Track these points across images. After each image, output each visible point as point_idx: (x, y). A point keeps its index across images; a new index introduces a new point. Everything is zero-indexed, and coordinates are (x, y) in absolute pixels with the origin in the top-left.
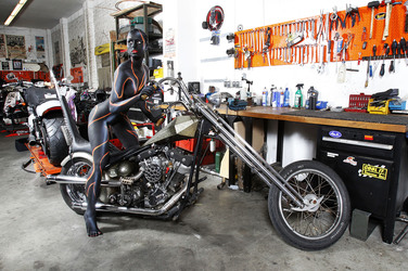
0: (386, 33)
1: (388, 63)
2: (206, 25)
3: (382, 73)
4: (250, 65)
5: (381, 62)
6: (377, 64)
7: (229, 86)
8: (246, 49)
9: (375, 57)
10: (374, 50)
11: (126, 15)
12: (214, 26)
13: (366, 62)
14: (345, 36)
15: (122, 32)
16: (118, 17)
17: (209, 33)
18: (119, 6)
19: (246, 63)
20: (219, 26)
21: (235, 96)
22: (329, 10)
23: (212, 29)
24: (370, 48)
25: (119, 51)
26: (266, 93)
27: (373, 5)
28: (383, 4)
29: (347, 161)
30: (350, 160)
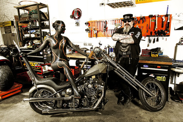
1: (156, 38)
2: (73, 17)
3: (154, 42)
4: (97, 36)
5: (154, 38)
6: (152, 38)
7: (86, 45)
8: (95, 29)
9: (151, 35)
10: (151, 33)
11: (24, 8)
12: (77, 17)
13: (147, 38)
14: (140, 27)
15: (22, 17)
16: (18, 9)
17: (73, 20)
18: (21, 3)
19: (95, 35)
20: (79, 18)
21: (89, 49)
23: (75, 18)
24: (149, 32)
25: (21, 26)
26: (106, 48)
27: (151, 16)
28: (155, 16)
29: (151, 76)
30: (152, 75)
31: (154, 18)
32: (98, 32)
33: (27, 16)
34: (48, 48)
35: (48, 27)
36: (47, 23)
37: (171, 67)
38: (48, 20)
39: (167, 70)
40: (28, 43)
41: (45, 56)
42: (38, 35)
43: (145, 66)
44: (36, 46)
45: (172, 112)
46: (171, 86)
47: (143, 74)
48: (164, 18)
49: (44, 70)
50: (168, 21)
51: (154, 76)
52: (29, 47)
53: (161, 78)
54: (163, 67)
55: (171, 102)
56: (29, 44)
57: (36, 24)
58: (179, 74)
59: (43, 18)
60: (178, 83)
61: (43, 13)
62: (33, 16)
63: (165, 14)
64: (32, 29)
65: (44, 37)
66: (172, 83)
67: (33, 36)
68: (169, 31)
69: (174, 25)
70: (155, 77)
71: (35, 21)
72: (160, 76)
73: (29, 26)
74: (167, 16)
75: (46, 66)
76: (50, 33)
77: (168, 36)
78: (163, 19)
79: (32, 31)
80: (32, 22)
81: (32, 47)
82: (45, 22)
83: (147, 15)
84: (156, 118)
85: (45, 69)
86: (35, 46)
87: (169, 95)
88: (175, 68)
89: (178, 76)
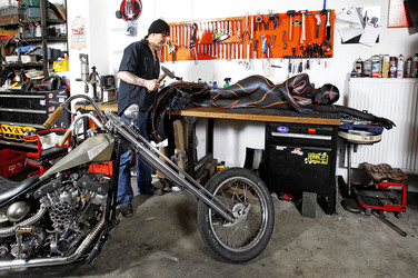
0: (303, 38)
1: (304, 61)
2: (121, 14)
3: (300, 70)
4: (174, 59)
5: (299, 60)
6: (295, 62)
8: (169, 43)
9: (295, 57)
10: (294, 50)
12: (130, 16)
13: (287, 60)
14: (268, 37)
17: (123, 23)
19: (170, 57)
20: (136, 17)
22: (253, 13)
23: (127, 19)
24: (289, 49)
27: (291, 14)
28: (299, 14)
29: (294, 152)
30: (298, 151)
31: (297, 18)
32: (176, 49)
33: (16, 12)
34: (61, 89)
35: (64, 39)
36: (61, 28)
37: (337, 129)
38: (66, 22)
39: (330, 138)
40: (13, 77)
41: (52, 109)
42: (39, 58)
43: (280, 129)
44: (32, 86)
45: (346, 243)
46: (341, 172)
47: (279, 148)
48: (318, 17)
49: (45, 146)
50: (328, 24)
51: (301, 154)
52: (13, 87)
53: (317, 157)
54: (320, 130)
55: (343, 216)
56: (17, 78)
57: (35, 32)
58: (355, 145)
59: (53, 17)
60: (355, 165)
61: (53, 7)
62: (29, 13)
63: (321, 9)
64: (25, 44)
65: (51, 63)
66: (342, 166)
67: (26, 59)
68: (331, 47)
69: (340, 33)
70: (305, 156)
71: (33, 23)
72: (316, 152)
73: (18, 36)
74: (324, 12)
75: (53, 135)
76: (67, 52)
77: (330, 56)
78: (316, 20)
79: (24, 49)
80: (26, 27)
81: (20, 88)
82: (57, 27)
83: (283, 10)
84: (309, 264)
85: (49, 143)
86: (29, 86)
87: (339, 198)
88: (346, 131)
89: (355, 151)
